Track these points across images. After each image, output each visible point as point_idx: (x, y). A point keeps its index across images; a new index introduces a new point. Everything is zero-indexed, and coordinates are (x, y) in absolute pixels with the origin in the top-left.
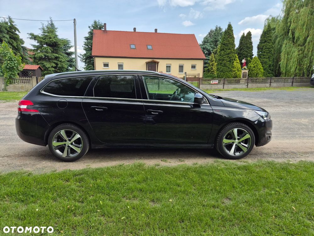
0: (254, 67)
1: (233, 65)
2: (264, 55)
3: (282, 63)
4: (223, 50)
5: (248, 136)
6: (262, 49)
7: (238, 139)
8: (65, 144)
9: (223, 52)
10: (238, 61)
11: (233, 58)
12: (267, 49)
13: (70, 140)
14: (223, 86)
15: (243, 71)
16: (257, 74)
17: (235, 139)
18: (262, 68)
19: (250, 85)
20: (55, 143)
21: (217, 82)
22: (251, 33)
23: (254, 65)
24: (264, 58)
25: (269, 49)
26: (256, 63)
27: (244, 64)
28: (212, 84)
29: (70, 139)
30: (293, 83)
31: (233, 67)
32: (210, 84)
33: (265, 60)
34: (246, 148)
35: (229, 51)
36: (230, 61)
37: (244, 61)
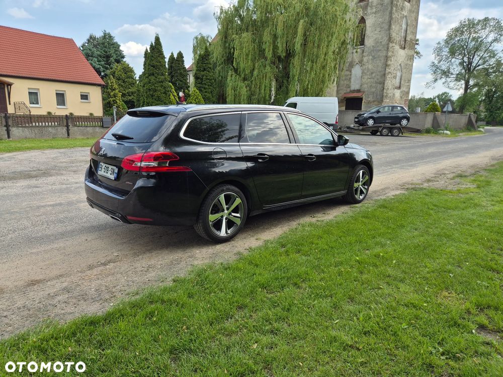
1: (170, 98)
2: (205, 88)
4: (153, 75)
6: (202, 79)
9: (152, 78)
10: (175, 94)
11: (169, 89)
12: (209, 81)
22: (182, 54)
24: (206, 92)
26: (197, 98)
27: (182, 99)
35: (163, 77)
36: (165, 93)
37: (181, 94)
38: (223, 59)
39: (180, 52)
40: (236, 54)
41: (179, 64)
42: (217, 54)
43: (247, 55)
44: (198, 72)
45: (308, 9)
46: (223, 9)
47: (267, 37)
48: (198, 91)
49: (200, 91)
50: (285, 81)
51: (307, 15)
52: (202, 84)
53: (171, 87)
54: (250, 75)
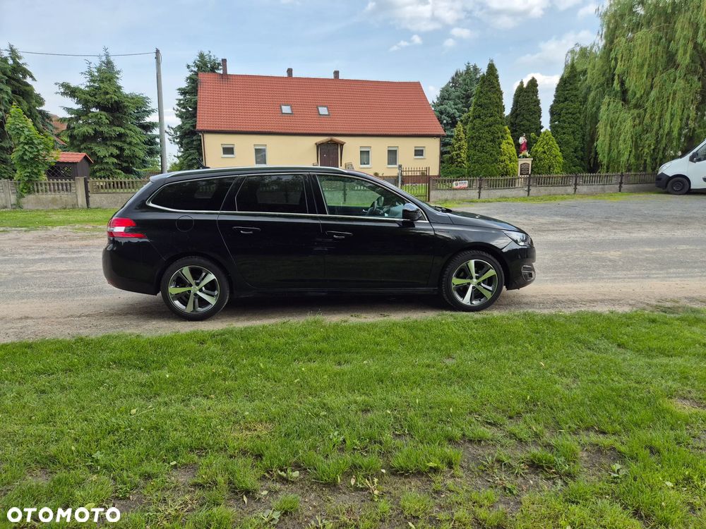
0: (545, 152)
1: (500, 148)
2: (563, 128)
3: (602, 143)
4: (479, 117)
5: (492, 272)
6: (560, 114)
7: (477, 278)
8: (190, 291)
9: (478, 121)
10: (511, 141)
11: (500, 134)
12: (570, 116)
13: (197, 284)
14: (479, 193)
15: (521, 161)
16: (550, 167)
17: (471, 278)
18: (560, 154)
19: (533, 190)
20: (173, 290)
21: (465, 184)
22: (536, 81)
23: (543, 148)
24: (564, 133)
25: (573, 114)
26: (547, 144)
27: (523, 147)
28: (456, 189)
29: (198, 281)
30: (623, 185)
31: (500, 153)
32: (451, 189)
33: (567, 137)
34: (490, 293)
35: (492, 119)
36: (493, 141)
37: (522, 140)
39: (534, 78)
40: (620, 67)
43: (641, 66)
44: (555, 104)
48: (550, 133)
53: (505, 131)
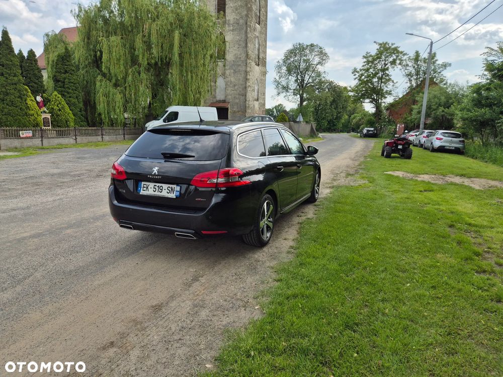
0: (60, 110)
1: (26, 104)
2: (68, 93)
3: (101, 107)
6: (64, 82)
10: (33, 99)
12: (73, 85)
14: (42, 141)
15: (44, 116)
16: (66, 122)
18: (71, 112)
19: (79, 138)
23: (58, 106)
24: (70, 97)
25: (74, 84)
26: (60, 103)
27: (41, 104)
30: (126, 136)
31: (28, 108)
32: (18, 137)
33: (73, 100)
35: (16, 78)
37: (39, 98)
38: (87, 63)
39: (32, 50)
40: (105, 57)
41: (32, 64)
42: (79, 55)
43: (119, 60)
44: (57, 74)
45: (181, 21)
46: (82, 7)
47: (139, 43)
48: (60, 96)
49: (63, 95)
50: (160, 90)
51: (181, 27)
52: (64, 87)
53: (26, 90)
54: (123, 81)
